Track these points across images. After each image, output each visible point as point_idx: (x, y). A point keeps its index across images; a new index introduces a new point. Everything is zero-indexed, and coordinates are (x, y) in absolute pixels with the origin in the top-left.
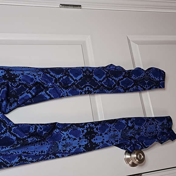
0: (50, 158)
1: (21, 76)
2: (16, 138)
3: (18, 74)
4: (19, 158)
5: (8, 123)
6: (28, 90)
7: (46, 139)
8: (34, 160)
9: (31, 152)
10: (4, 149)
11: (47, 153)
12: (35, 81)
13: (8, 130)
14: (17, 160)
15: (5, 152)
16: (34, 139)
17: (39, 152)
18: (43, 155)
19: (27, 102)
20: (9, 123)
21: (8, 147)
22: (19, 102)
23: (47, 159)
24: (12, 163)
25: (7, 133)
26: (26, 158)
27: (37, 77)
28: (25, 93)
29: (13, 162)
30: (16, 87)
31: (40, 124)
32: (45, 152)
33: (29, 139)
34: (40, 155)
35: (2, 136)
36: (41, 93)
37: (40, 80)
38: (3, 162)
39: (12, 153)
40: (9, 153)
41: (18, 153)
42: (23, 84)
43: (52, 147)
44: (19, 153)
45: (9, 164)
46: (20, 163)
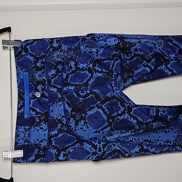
0: (176, 150)
1: (138, 45)
2: (136, 121)
3: (134, 42)
4: (140, 147)
5: (127, 102)
6: (145, 63)
7: (170, 126)
8: (157, 152)
9: (154, 140)
10: (124, 134)
11: (174, 143)
12: (154, 51)
13: (126, 111)
14: (137, 149)
15: (124, 138)
16: (159, 124)
17: (164, 141)
18: (169, 146)
19: (143, 78)
20: (129, 103)
21: (128, 132)
22: (134, 78)
23: (172, 152)
24: (131, 153)
25: (125, 114)
26: (148, 148)
27: (157, 46)
28: (141, 66)
29: (133, 151)
30: (130, 60)
31: (163, 106)
32: (171, 142)
33: (154, 124)
34: (165, 146)
35: (119, 119)
36: (159, 68)
37: (160, 50)
38: (121, 151)
39: (132, 140)
40: (127, 140)
41: (138, 141)
42: (139, 55)
43: (180, 136)
44: (140, 141)
45: (128, 153)
46: (140, 153)
